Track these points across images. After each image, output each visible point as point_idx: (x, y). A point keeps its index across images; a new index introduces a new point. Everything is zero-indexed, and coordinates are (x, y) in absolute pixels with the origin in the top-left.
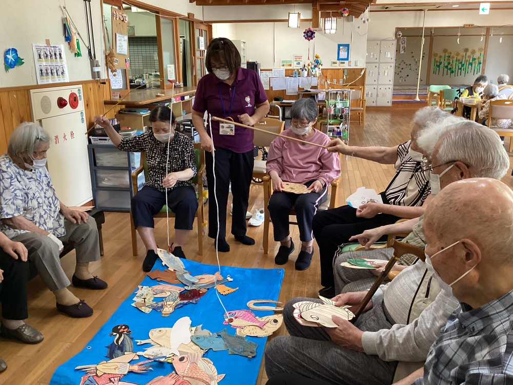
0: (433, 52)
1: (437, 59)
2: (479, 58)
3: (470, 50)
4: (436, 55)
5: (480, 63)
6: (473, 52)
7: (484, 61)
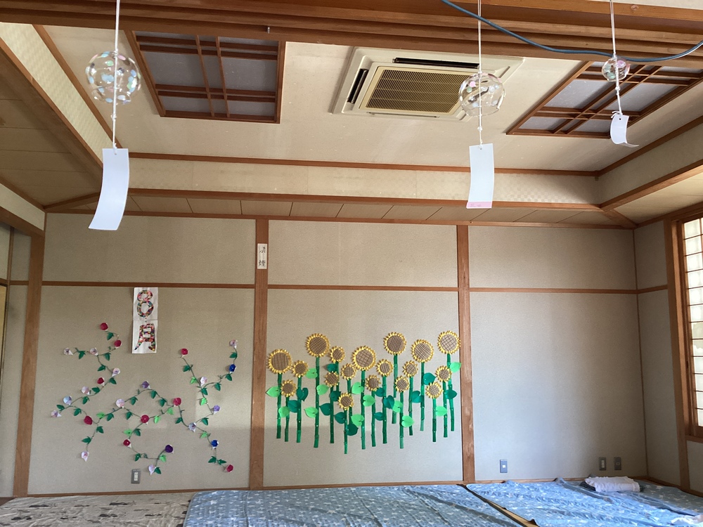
0: (268, 351)
1: (289, 376)
2: (444, 374)
3: (409, 344)
4: (281, 361)
5: (450, 394)
6: (422, 351)
7: (466, 385)
